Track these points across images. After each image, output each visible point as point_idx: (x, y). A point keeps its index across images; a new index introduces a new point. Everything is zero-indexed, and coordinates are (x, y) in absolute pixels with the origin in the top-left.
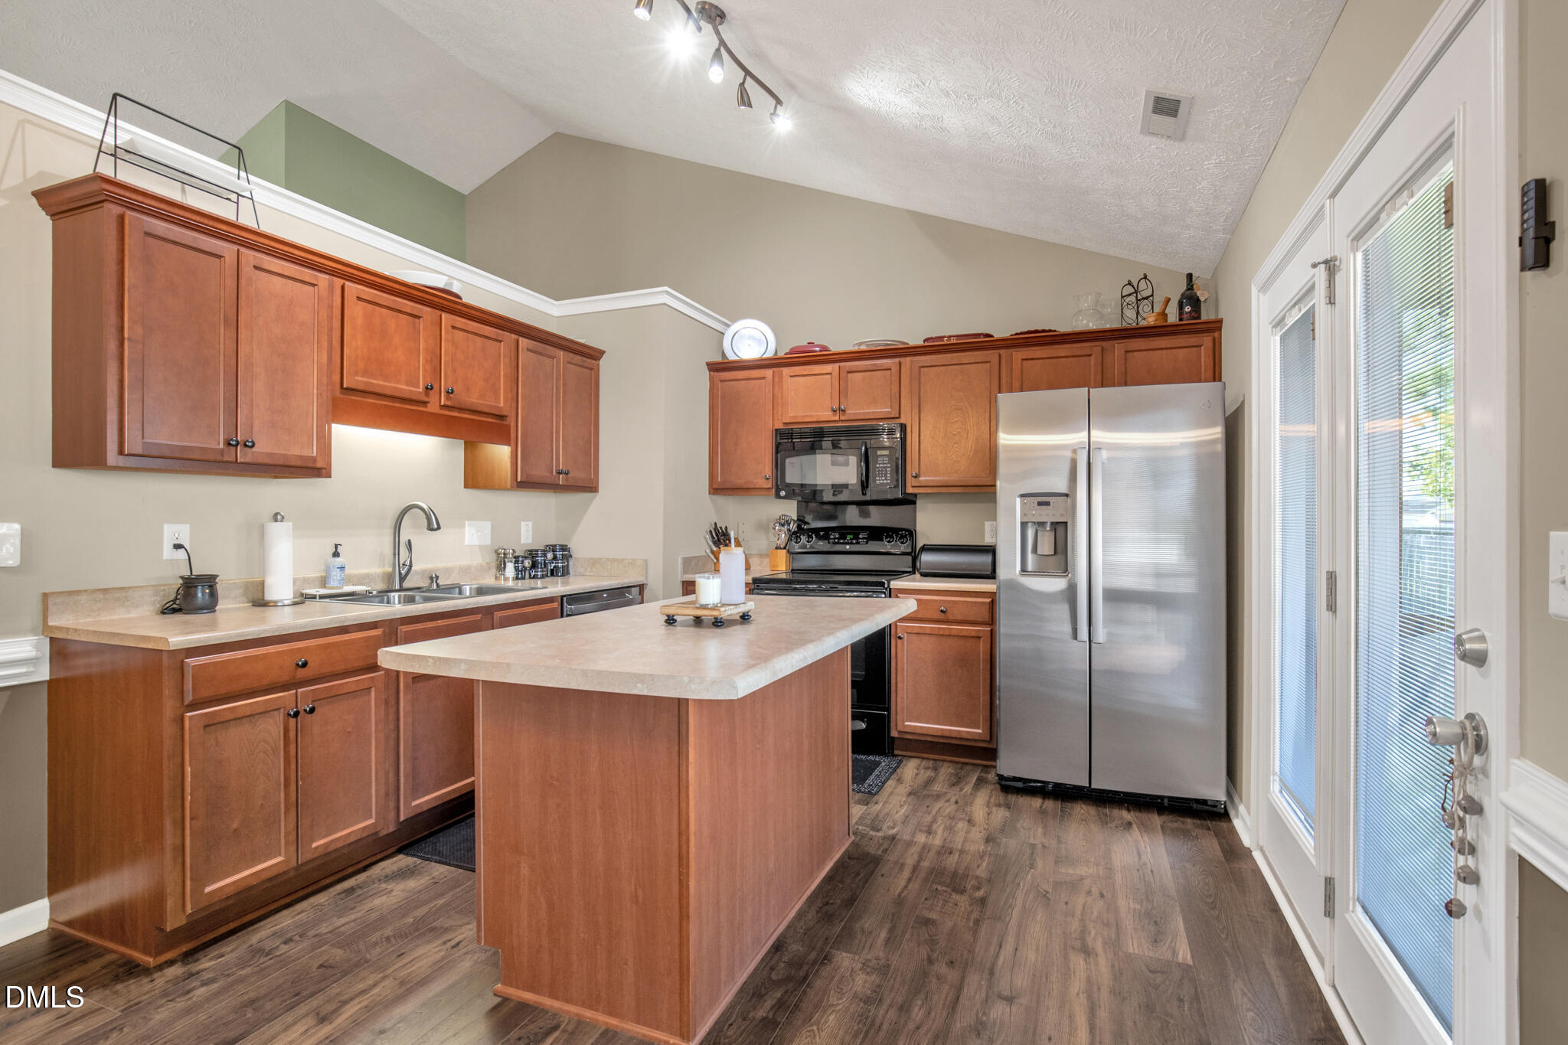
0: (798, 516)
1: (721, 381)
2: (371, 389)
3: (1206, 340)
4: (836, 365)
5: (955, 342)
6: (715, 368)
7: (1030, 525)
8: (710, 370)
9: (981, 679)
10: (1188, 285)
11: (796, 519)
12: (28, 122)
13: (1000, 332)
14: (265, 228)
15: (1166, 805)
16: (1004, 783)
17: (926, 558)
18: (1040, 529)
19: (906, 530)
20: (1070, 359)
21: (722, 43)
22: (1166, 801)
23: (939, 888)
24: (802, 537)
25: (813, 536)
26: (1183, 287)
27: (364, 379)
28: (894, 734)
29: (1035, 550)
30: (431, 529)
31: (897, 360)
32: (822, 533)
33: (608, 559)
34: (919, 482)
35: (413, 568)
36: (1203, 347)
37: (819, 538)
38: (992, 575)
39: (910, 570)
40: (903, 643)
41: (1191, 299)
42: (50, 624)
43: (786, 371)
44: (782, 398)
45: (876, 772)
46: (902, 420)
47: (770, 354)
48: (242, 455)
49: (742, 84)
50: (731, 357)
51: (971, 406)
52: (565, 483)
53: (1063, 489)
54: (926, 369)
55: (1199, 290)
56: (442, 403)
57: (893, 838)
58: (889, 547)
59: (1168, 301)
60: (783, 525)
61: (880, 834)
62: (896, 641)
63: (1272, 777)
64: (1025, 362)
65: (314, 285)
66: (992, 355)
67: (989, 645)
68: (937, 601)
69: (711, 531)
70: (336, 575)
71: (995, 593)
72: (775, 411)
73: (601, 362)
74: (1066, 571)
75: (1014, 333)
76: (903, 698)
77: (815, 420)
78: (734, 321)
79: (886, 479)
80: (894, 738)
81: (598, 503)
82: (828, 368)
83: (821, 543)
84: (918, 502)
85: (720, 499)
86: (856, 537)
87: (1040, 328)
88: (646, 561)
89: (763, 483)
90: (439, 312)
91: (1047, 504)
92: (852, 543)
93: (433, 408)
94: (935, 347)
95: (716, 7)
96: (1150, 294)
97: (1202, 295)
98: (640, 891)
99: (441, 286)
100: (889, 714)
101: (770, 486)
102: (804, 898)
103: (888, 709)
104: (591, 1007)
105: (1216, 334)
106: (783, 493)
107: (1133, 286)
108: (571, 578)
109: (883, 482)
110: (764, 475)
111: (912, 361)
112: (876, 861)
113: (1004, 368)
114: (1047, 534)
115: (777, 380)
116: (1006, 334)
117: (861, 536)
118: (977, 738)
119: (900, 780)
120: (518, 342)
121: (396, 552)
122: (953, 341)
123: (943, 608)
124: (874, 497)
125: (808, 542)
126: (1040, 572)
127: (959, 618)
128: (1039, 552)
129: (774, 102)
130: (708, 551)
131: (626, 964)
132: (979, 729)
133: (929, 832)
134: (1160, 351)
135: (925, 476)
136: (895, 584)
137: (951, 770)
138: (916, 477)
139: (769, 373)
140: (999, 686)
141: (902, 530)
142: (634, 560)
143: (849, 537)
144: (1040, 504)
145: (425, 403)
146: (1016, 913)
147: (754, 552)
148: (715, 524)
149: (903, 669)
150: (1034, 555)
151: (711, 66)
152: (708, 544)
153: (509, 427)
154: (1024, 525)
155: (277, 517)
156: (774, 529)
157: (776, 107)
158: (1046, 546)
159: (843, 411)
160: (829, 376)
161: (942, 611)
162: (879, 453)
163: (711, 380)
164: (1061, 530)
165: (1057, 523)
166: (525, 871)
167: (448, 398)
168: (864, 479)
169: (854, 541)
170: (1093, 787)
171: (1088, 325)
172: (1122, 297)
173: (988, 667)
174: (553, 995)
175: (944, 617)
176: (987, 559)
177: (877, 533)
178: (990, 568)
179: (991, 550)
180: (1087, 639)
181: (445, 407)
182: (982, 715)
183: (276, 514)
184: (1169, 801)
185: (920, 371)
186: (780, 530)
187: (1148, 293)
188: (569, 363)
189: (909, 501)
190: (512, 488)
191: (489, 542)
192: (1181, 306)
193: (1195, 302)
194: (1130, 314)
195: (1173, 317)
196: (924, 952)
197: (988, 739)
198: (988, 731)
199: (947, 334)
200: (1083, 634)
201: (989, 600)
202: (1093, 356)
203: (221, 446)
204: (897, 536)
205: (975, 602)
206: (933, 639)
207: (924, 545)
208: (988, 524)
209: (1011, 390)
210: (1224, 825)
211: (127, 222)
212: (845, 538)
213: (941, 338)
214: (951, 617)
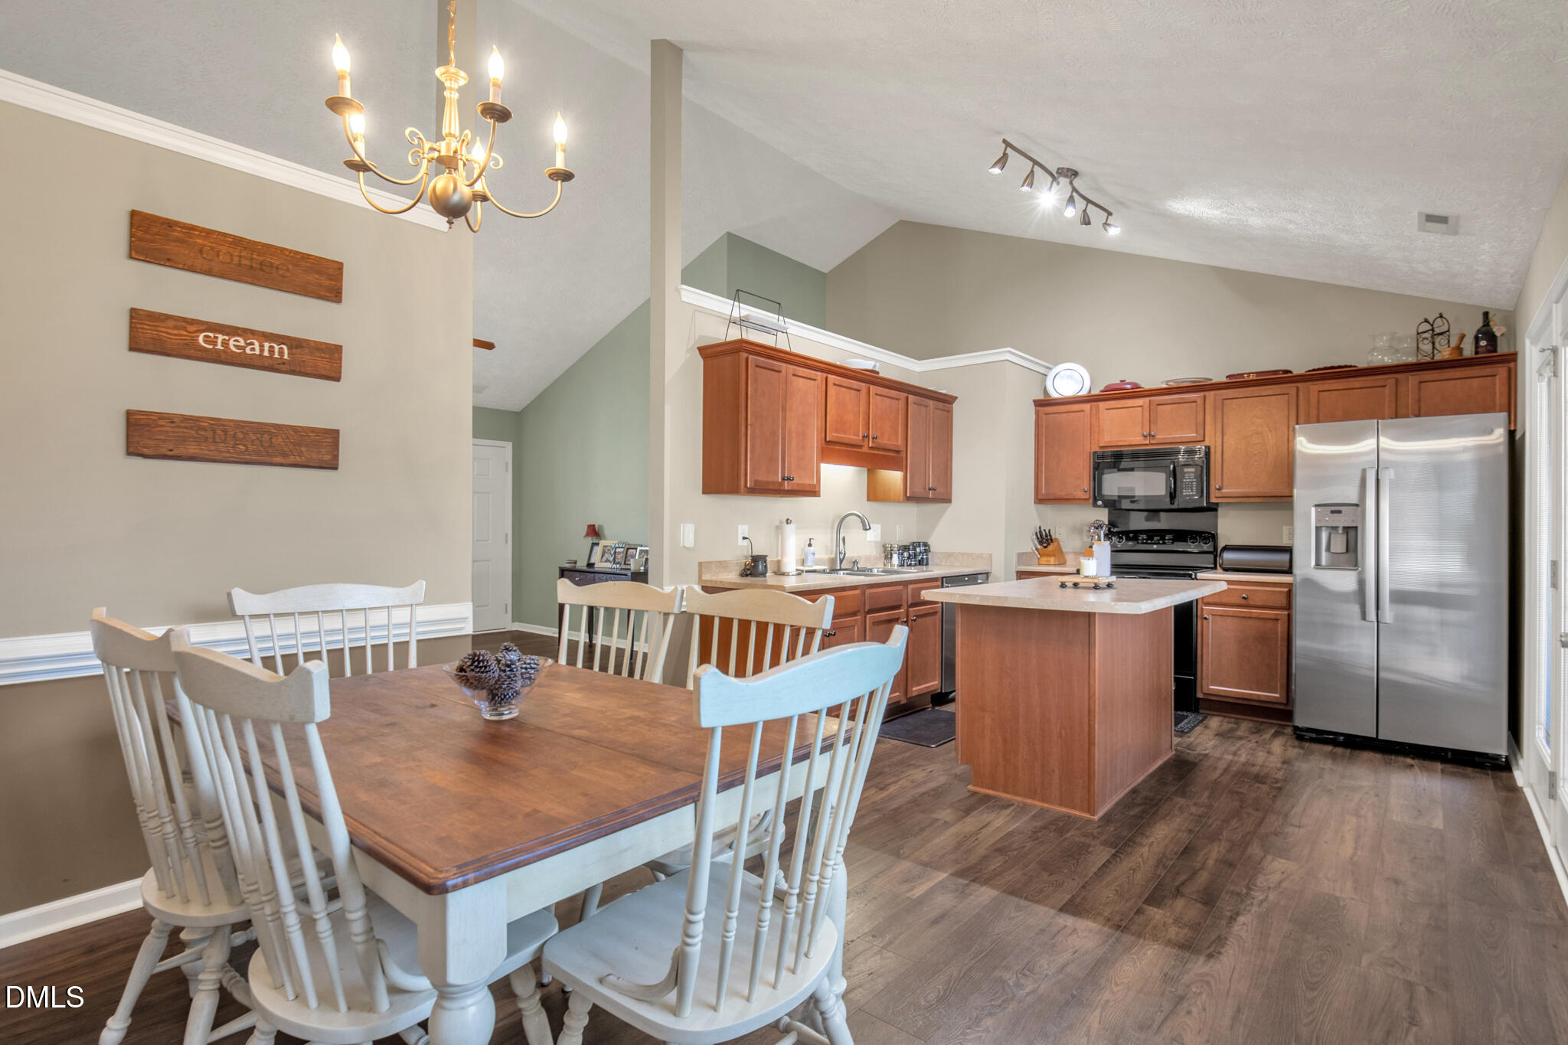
0: (1109, 521)
1: (1046, 414)
2: (838, 440)
3: (1502, 371)
4: (1147, 400)
5: (1255, 378)
6: (1039, 404)
7: (1323, 529)
8: (1036, 405)
9: (1279, 653)
10: (1484, 321)
11: (1107, 523)
12: (697, 311)
13: (1298, 369)
14: (794, 350)
15: (1449, 757)
16: (1299, 732)
17: (1228, 556)
18: (1333, 532)
19: (1209, 533)
20: (1364, 390)
21: (1074, 190)
22: (1449, 754)
23: (1246, 780)
24: (1113, 538)
25: (1124, 537)
26: (1480, 323)
27: (836, 435)
28: (1200, 695)
29: (1328, 549)
30: (866, 530)
31: (1202, 394)
32: (1131, 535)
33: (959, 553)
34: (1222, 493)
35: (846, 555)
36: (1498, 377)
37: (1128, 539)
38: (1289, 571)
39: (1212, 566)
40: (1209, 622)
41: (1486, 333)
42: (704, 578)
43: (1102, 405)
44: (1099, 426)
45: (1186, 721)
46: (1207, 443)
47: (1084, 392)
48: (786, 486)
49: (1085, 211)
50: (1054, 395)
51: (1270, 431)
52: (933, 497)
53: (1354, 500)
54: (1229, 401)
55: (1496, 325)
56: (870, 446)
57: (1206, 755)
58: (1192, 547)
59: (1462, 337)
60: (1097, 529)
61: (1194, 752)
62: (1202, 621)
63: (1537, 726)
64: (1322, 393)
65: (815, 380)
66: (1291, 388)
67: (1286, 626)
68: (1238, 589)
69: (1036, 533)
70: (810, 558)
71: (1292, 584)
72: (1092, 437)
73: (954, 405)
74: (1356, 565)
75: (1311, 369)
76: (1207, 667)
77: (1127, 444)
78: (1056, 365)
79: (1192, 491)
80: (1199, 699)
81: (951, 511)
82: (1140, 402)
83: (1131, 543)
84: (1220, 510)
85: (1041, 507)
86: (1163, 539)
87: (1336, 365)
88: (991, 555)
89: (1080, 495)
90: (868, 385)
91: (1340, 512)
92: (1159, 543)
93: (865, 449)
94: (1237, 383)
95: (1072, 170)
96: (1446, 329)
97: (1498, 330)
98: (1063, 731)
99: (870, 368)
100: (1195, 680)
101: (1087, 497)
102: (1146, 774)
103: (1195, 675)
104: (1030, 798)
105: (1512, 365)
106: (1100, 503)
107: (1429, 323)
108: (930, 567)
109: (1189, 494)
110: (1082, 488)
111: (1215, 395)
112: (1195, 765)
113: (1301, 397)
114: (1339, 536)
115: (1094, 412)
116: (1302, 372)
117: (1167, 538)
118: (1274, 701)
119: (1206, 727)
120: (907, 398)
121: (837, 545)
122: (1252, 377)
123: (1244, 595)
124: (1181, 507)
125: (1119, 542)
126: (1333, 566)
127: (1259, 603)
128: (1332, 550)
129: (1106, 214)
130: (1034, 549)
131: (1054, 772)
132: (1277, 693)
133: (1235, 754)
134: (1454, 381)
135: (1227, 489)
136: (1200, 575)
137: (1251, 725)
138: (1219, 489)
139: (1087, 407)
140: (1295, 674)
141: (1204, 533)
142: (981, 554)
143: (1156, 538)
144: (1333, 512)
145: (861, 447)
146: (1305, 796)
147: (1069, 550)
148: (1040, 528)
149: (1208, 644)
150: (1328, 553)
151: (1066, 207)
152: (1033, 542)
153: (902, 457)
154: (1318, 529)
155: (788, 521)
156: (1090, 531)
157: (1107, 218)
158: (1339, 545)
159: (1153, 436)
160: (1140, 409)
161: (1244, 598)
162: (1186, 470)
163: (1037, 413)
164: (1352, 533)
165: (1349, 527)
166: (988, 721)
167: (873, 442)
168: (1172, 491)
169: (1161, 542)
170: (1380, 738)
171: (1383, 359)
172: (1418, 334)
173: (1285, 644)
174: (1005, 791)
175: (1245, 602)
176: (1285, 557)
177: (1181, 536)
178: (1288, 565)
179: (1288, 550)
180: (1375, 619)
181: (872, 448)
182: (1280, 682)
183: (788, 519)
184: (1452, 754)
185: (1223, 403)
186: (1094, 533)
187: (1445, 328)
188: (936, 409)
189: (1212, 508)
190: (903, 502)
191: (879, 539)
192: (1477, 339)
193: (1492, 338)
194: (1426, 347)
195: (1468, 350)
196: (1237, 804)
197: (1285, 702)
198: (1285, 696)
199: (1247, 371)
200: (1371, 614)
201: (1287, 590)
202: (1387, 387)
203: (780, 480)
204: (1200, 538)
205: (1274, 591)
206: (1235, 620)
207: (1226, 546)
208: (1285, 529)
209: (1308, 421)
210: (1504, 774)
211: (749, 361)
212: (1152, 539)
213: (1241, 375)
214: (1251, 603)
